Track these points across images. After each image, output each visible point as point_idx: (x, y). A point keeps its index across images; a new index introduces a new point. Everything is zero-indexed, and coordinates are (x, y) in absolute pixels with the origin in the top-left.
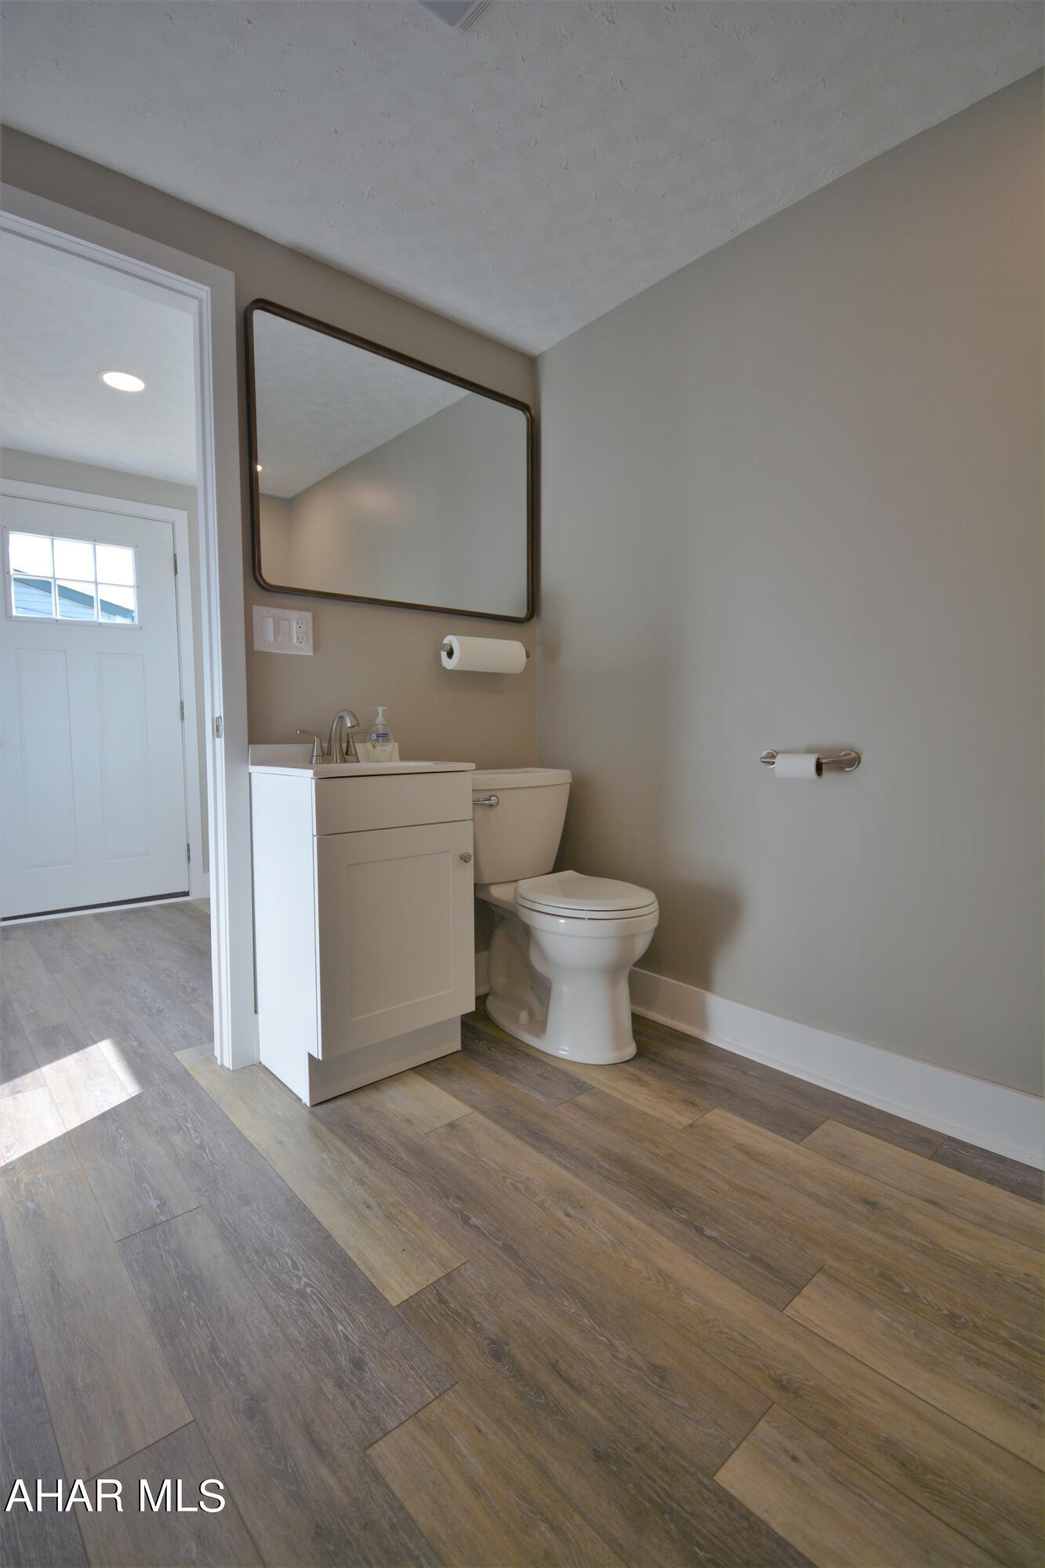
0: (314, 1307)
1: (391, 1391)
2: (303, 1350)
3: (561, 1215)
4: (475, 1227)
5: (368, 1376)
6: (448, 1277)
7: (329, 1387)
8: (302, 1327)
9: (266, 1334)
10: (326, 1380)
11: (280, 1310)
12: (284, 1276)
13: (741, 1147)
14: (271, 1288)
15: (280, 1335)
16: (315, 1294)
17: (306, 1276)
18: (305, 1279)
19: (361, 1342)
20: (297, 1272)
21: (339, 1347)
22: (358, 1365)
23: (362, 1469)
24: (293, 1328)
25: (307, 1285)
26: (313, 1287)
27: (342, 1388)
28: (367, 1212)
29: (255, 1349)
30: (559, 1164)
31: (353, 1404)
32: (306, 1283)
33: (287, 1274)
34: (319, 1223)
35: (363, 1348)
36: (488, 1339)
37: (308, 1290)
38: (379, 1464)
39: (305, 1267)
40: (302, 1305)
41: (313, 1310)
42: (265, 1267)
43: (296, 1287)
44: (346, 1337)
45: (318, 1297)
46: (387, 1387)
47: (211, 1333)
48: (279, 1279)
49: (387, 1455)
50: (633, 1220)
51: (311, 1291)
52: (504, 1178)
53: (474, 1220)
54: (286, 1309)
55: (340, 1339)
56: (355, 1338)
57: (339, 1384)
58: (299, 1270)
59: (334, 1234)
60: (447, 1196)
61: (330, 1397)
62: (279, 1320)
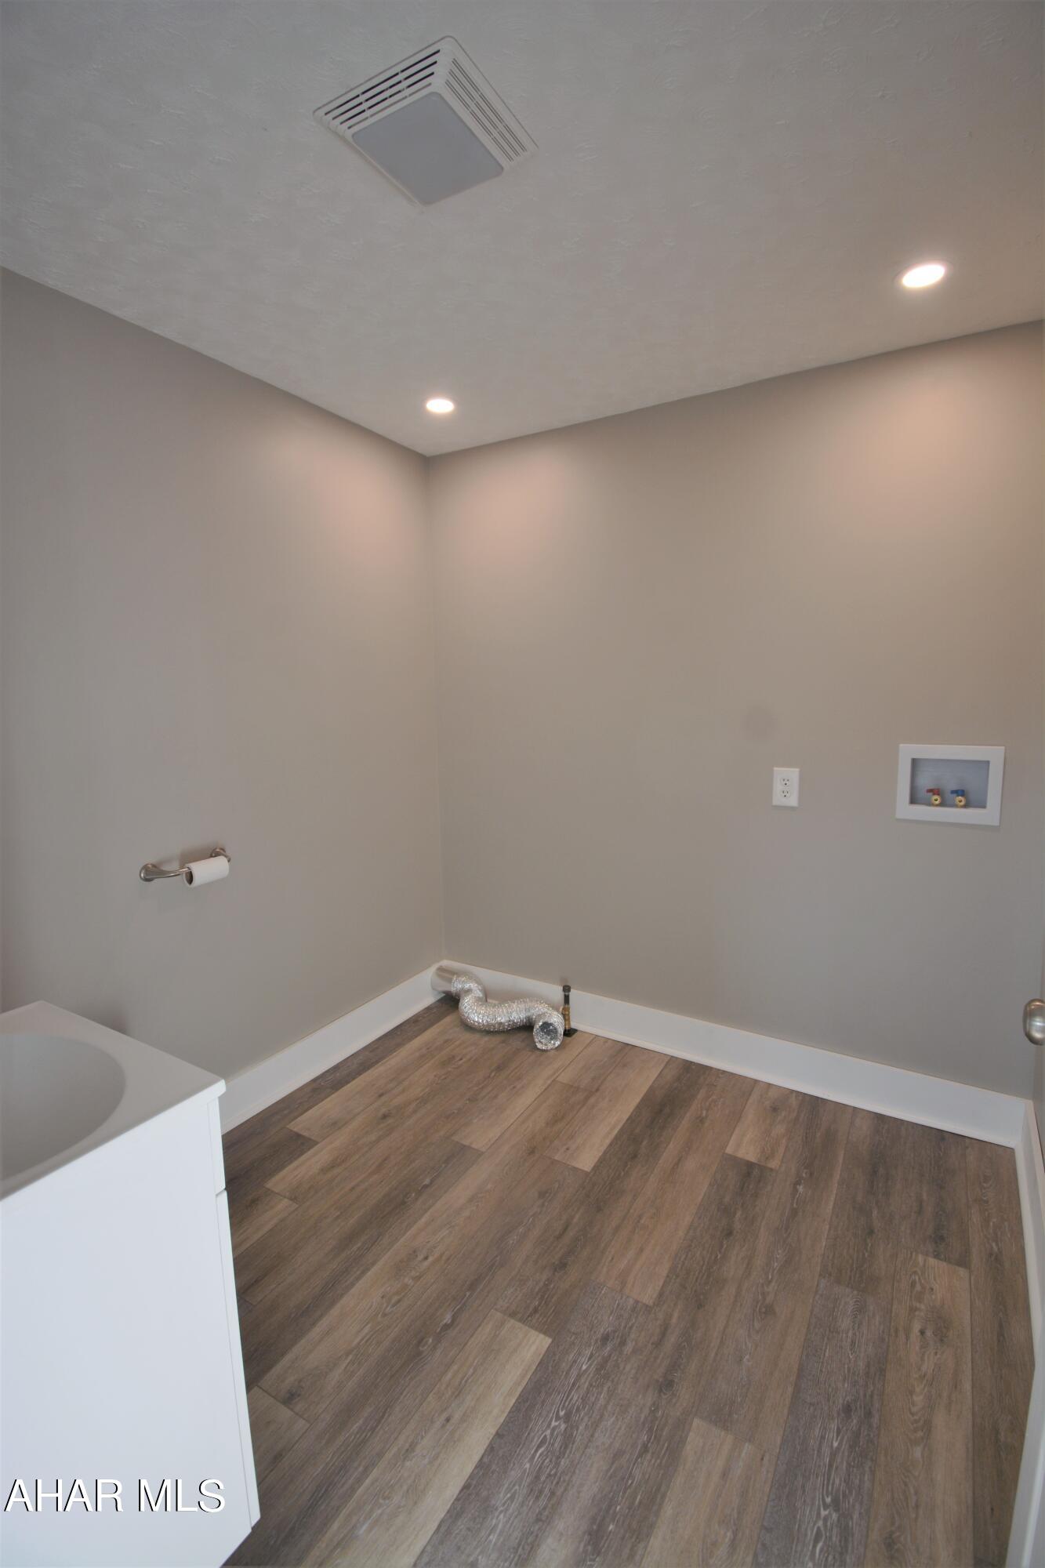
0: (575, 1398)
1: (613, 1311)
2: (613, 1381)
3: (426, 1263)
4: (454, 1318)
5: (610, 1329)
6: (513, 1315)
7: (629, 1348)
8: (595, 1395)
9: (614, 1418)
10: (625, 1353)
11: (589, 1423)
12: (556, 1445)
13: (324, 1171)
14: (572, 1447)
15: (609, 1408)
16: (563, 1406)
17: (550, 1424)
18: (554, 1424)
19: (590, 1346)
20: (548, 1437)
21: (600, 1358)
22: (605, 1338)
23: (662, 1303)
24: (600, 1402)
25: (558, 1418)
26: (558, 1411)
27: (625, 1341)
28: (457, 1416)
29: (629, 1418)
30: (358, 1279)
31: (631, 1328)
32: (556, 1421)
33: (553, 1445)
34: (483, 1456)
35: (593, 1342)
36: (554, 1274)
37: (562, 1413)
38: (655, 1296)
39: (540, 1433)
40: (578, 1410)
41: (578, 1398)
42: (553, 1472)
43: (563, 1426)
44: (589, 1359)
45: (565, 1401)
46: (611, 1314)
47: (634, 1464)
48: (561, 1448)
49: (648, 1296)
50: (423, 1220)
51: (562, 1411)
52: (385, 1315)
53: (448, 1319)
54: (586, 1419)
55: (594, 1361)
56: (588, 1352)
57: (623, 1343)
58: (545, 1436)
59: (493, 1431)
60: (419, 1353)
61: (634, 1343)
62: (598, 1417)
